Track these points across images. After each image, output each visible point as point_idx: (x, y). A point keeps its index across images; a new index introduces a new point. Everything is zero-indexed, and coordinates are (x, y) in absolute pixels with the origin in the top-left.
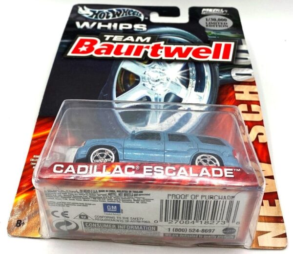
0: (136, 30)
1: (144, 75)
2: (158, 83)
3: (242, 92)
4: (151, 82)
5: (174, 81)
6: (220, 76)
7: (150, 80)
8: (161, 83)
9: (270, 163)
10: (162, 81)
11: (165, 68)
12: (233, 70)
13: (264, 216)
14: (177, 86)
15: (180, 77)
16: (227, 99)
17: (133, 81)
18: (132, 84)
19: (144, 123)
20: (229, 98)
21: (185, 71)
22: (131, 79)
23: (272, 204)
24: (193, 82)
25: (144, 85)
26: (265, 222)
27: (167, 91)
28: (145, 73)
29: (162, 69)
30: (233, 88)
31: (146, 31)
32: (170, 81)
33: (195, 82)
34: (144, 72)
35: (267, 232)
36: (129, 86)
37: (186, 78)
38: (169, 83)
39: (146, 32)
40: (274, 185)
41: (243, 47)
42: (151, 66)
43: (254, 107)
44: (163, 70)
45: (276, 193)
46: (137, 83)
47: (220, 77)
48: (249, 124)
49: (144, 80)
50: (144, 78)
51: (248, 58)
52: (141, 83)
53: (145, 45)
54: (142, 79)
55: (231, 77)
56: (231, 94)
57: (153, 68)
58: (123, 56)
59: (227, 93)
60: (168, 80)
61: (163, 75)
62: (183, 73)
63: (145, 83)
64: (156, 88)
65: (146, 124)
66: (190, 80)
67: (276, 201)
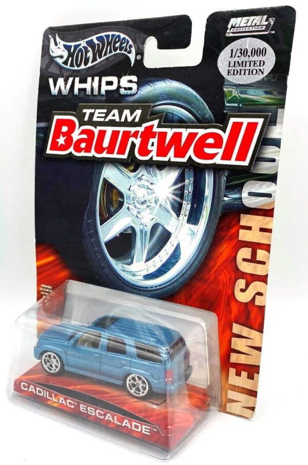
0: (122, 91)
1: (129, 192)
2: (145, 206)
3: (249, 228)
4: (137, 204)
5: (163, 204)
6: (225, 196)
7: (135, 202)
8: (148, 206)
9: (262, 332)
10: (149, 204)
11: (154, 179)
12: (246, 184)
13: (239, 387)
14: (166, 213)
15: (171, 196)
16: (226, 238)
17: (117, 200)
18: (115, 206)
19: (129, 260)
20: (230, 236)
21: (180, 185)
22: (114, 198)
23: (251, 377)
24: (187, 207)
25: (128, 209)
26: (238, 392)
27: (154, 220)
28: (129, 189)
29: (150, 181)
30: (239, 221)
31: (137, 93)
32: (158, 203)
33: (189, 206)
34: (128, 187)
35: (237, 401)
36: (112, 210)
37: (178, 199)
38: (158, 206)
39: (137, 96)
40: (259, 357)
41: (275, 133)
42: (137, 175)
43: (261, 254)
44: (152, 184)
45: (258, 367)
46: (121, 205)
47: (226, 199)
48: (249, 278)
49: (128, 200)
50: (128, 197)
51: (276, 158)
52: (125, 205)
53: (133, 130)
54: (127, 199)
55: (241, 198)
56: (233, 230)
57: (140, 179)
58: (104, 155)
59: (229, 228)
60: (156, 202)
61: (151, 194)
62: (175, 190)
63: (130, 206)
64: (142, 214)
65: (132, 262)
66: (184, 202)
67: (255, 375)
